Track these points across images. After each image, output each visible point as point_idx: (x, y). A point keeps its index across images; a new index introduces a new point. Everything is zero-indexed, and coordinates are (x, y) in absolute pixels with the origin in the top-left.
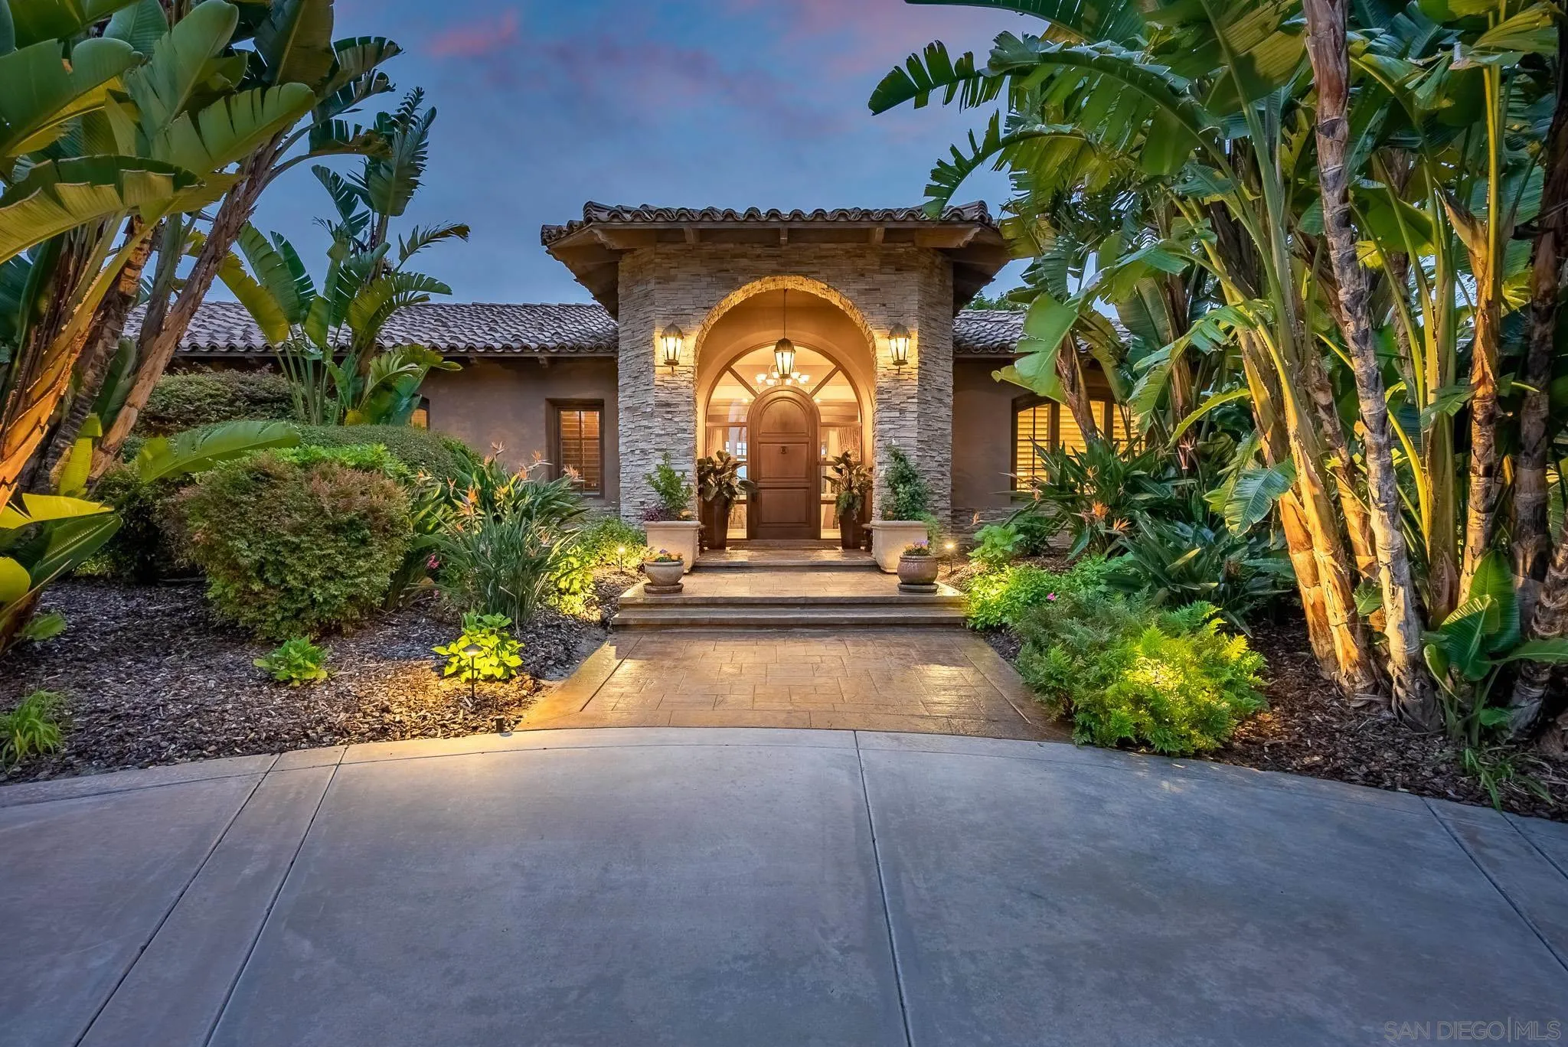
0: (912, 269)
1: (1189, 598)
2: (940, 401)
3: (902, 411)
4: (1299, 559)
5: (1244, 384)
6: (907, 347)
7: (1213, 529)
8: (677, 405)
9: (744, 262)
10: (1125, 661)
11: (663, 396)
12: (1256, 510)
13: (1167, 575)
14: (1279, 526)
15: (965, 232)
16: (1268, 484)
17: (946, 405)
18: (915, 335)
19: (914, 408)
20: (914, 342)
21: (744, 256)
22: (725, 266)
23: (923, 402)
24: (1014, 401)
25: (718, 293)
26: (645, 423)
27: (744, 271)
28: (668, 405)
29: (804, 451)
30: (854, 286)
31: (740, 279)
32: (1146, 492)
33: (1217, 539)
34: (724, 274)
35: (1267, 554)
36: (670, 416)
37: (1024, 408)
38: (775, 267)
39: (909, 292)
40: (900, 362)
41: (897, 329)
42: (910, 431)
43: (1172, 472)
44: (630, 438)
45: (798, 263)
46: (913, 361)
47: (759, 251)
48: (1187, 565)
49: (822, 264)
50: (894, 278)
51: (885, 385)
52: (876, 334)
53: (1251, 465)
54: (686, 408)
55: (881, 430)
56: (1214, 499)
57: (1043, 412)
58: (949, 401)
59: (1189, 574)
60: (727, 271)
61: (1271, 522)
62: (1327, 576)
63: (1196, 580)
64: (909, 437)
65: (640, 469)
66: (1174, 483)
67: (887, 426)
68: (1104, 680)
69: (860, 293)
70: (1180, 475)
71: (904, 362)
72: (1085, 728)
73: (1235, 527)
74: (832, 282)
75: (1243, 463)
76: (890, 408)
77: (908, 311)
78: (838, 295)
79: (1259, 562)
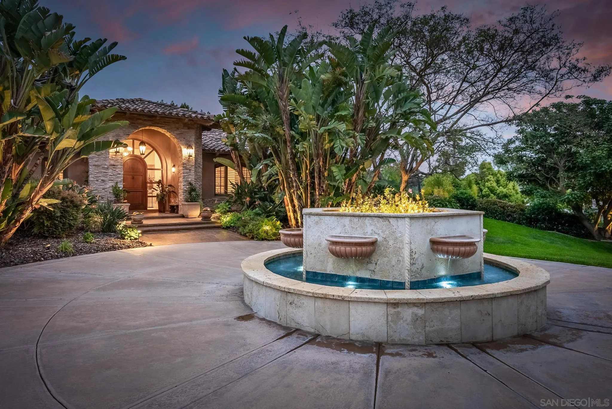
0: (193, 128)
1: (270, 216)
2: (199, 167)
3: (190, 170)
4: (287, 208)
5: (278, 176)
6: (192, 151)
7: (273, 203)
8: (117, 166)
9: (140, 121)
10: (262, 226)
11: (112, 162)
12: (281, 199)
13: (266, 212)
14: (284, 202)
15: (210, 122)
16: (282, 195)
17: (200, 168)
18: (194, 148)
19: (193, 169)
20: (193, 150)
21: (140, 119)
22: (134, 122)
23: (196, 167)
24: (215, 165)
25: (132, 130)
26: (105, 171)
27: (140, 124)
28: (114, 165)
29: (141, 178)
30: (175, 132)
31: (139, 126)
32: (258, 195)
33: (274, 205)
34: (134, 124)
35: (282, 207)
36: (115, 169)
37: (217, 167)
38: (151, 124)
39: (192, 136)
40: (190, 156)
41: (189, 146)
42: (192, 176)
43: (262, 190)
44: (96, 176)
45: (158, 123)
46: (193, 155)
47: (146, 118)
48: (269, 210)
49: (166, 125)
50: (188, 131)
51: (185, 162)
52: (182, 147)
53: (279, 191)
54: (120, 167)
55: (184, 176)
56: (273, 197)
57: (223, 169)
58: (201, 167)
59: (270, 211)
60: (135, 123)
61: (283, 202)
62: (291, 211)
63: (271, 212)
64: (192, 178)
65: (101, 187)
66: (263, 192)
67: (185, 174)
68: (259, 229)
69: (178, 134)
70: (264, 190)
71: (192, 156)
72: (257, 237)
73: (277, 202)
74: (169, 130)
75: (278, 190)
76: (186, 169)
77: (191, 141)
78: (170, 134)
79: (281, 209)
